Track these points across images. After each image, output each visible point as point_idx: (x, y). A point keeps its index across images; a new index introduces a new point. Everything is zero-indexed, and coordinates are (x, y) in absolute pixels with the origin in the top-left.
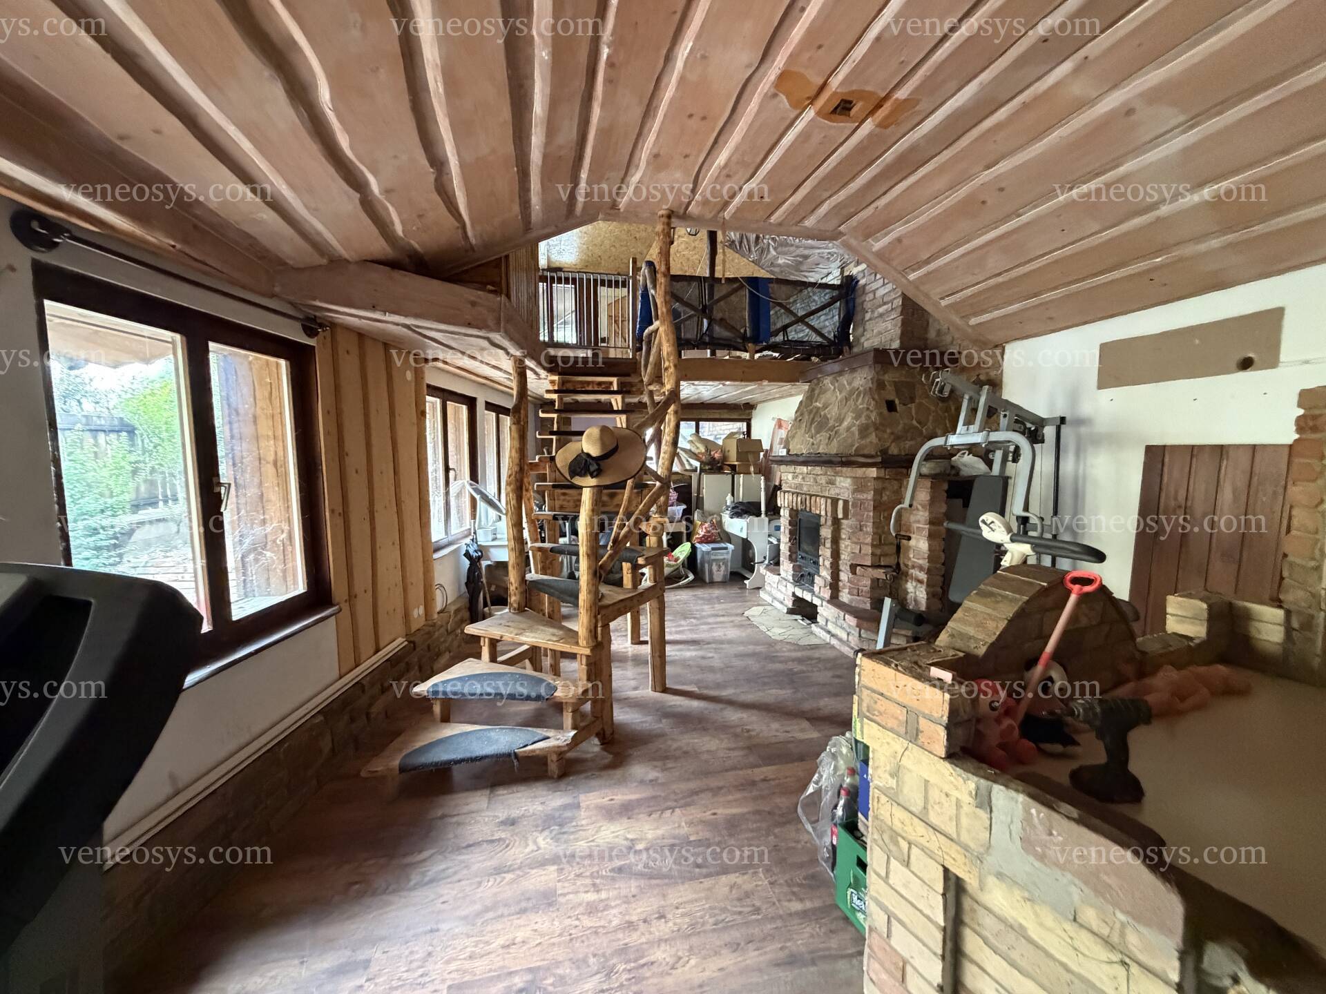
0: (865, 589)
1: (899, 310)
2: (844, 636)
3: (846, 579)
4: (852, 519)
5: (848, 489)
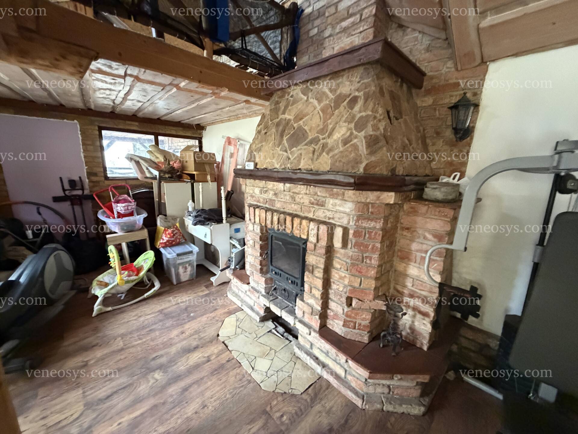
0: (363, 323)
2: (340, 371)
3: (341, 311)
4: (353, 249)
5: (348, 215)
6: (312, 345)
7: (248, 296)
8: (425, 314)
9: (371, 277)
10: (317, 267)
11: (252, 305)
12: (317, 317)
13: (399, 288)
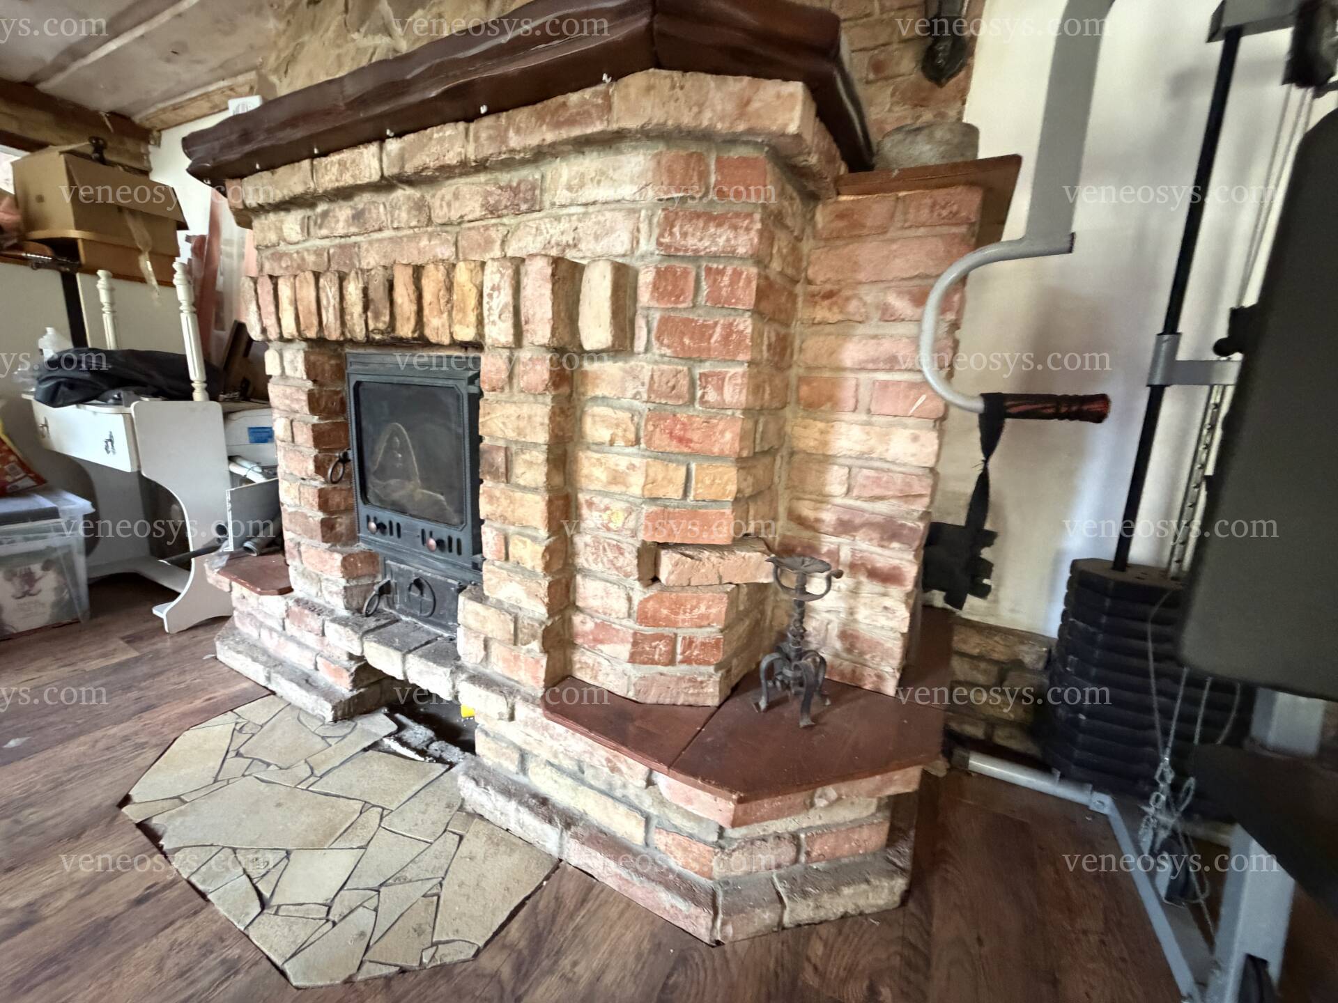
0: (701, 635)
3: (622, 606)
4: (656, 350)
5: (633, 211)
6: (523, 757)
7: (292, 638)
8: (887, 577)
9: (721, 457)
10: (525, 447)
11: (308, 667)
12: (536, 645)
13: (806, 510)
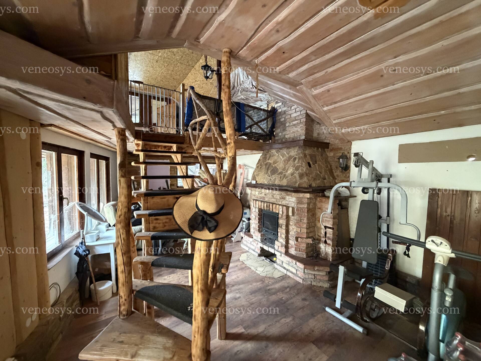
0: (303, 248)
1: (304, 123)
2: (294, 271)
3: (294, 244)
4: (297, 216)
5: (294, 202)
6: (282, 262)
7: (252, 245)
8: (329, 244)
9: (304, 228)
11: (254, 248)
12: (284, 247)
